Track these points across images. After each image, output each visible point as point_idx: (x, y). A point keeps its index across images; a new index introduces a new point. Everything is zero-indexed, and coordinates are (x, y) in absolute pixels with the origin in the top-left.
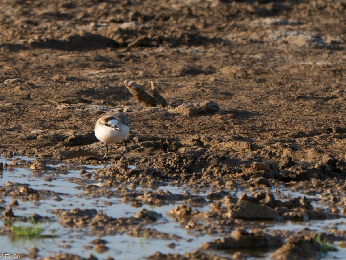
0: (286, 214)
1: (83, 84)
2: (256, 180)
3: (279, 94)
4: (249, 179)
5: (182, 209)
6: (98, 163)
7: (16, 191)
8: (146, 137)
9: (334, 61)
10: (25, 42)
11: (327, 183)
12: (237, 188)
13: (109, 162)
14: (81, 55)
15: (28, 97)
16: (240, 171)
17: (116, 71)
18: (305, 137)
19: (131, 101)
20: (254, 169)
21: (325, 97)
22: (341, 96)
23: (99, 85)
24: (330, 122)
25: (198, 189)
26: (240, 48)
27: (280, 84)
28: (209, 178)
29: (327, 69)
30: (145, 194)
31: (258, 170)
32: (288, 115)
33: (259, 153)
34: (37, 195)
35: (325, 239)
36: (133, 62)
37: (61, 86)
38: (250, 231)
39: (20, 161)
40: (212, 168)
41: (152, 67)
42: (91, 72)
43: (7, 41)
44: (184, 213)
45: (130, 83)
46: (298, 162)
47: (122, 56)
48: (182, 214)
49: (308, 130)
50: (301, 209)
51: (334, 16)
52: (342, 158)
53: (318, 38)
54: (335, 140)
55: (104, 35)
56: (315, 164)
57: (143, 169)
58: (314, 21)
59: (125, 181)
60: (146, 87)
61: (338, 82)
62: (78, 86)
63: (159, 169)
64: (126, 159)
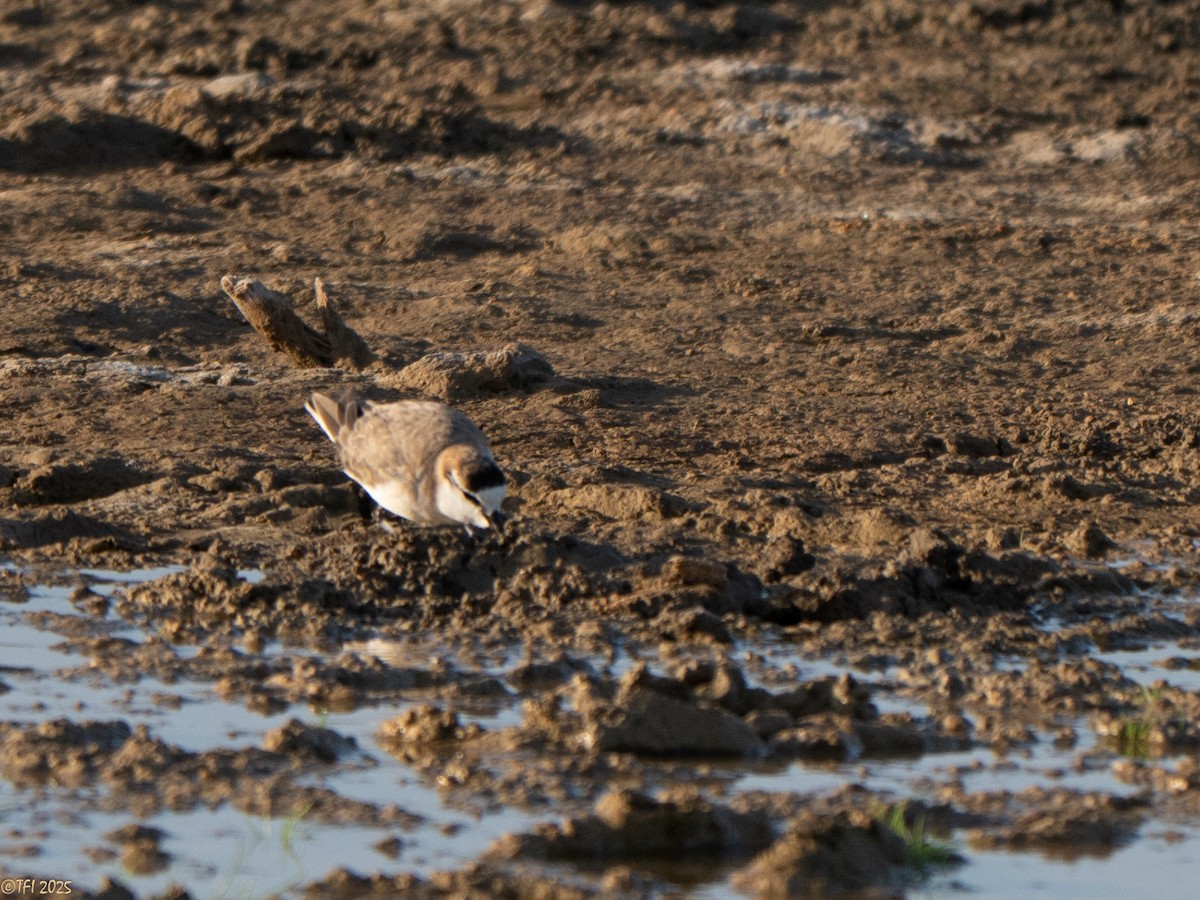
0: (784, 736)
1: (80, 287)
2: (682, 620)
3: (758, 321)
4: (655, 615)
5: (426, 722)
6: (131, 562)
8: (297, 471)
9: (949, 205)
11: (926, 629)
12: (614, 645)
13: (171, 558)
14: (70, 188)
16: (626, 589)
17: (194, 243)
18: (848, 469)
20: (672, 580)
21: (917, 330)
22: (973, 326)
23: (135, 293)
24: (936, 419)
25: (481, 651)
26: (622, 161)
27: (763, 285)
28: (519, 611)
29: (922, 233)
30: (297, 669)
31: (687, 583)
32: (789, 394)
33: (691, 524)
35: (920, 823)
36: (252, 212)
38: (661, 796)
40: (529, 577)
41: (319, 230)
42: (107, 247)
44: (432, 733)
45: (244, 283)
46: (827, 556)
47: (214, 192)
48: (427, 739)
49: (859, 445)
50: (837, 719)
51: (947, 51)
52: (977, 541)
53: (891, 127)
54: (953, 479)
55: (149, 118)
56: (884, 562)
57: (290, 583)
58: (880, 68)
59: (227, 623)
60: (298, 298)
61: (961, 278)
62: (63, 297)
63: (343, 583)
64: (231, 549)
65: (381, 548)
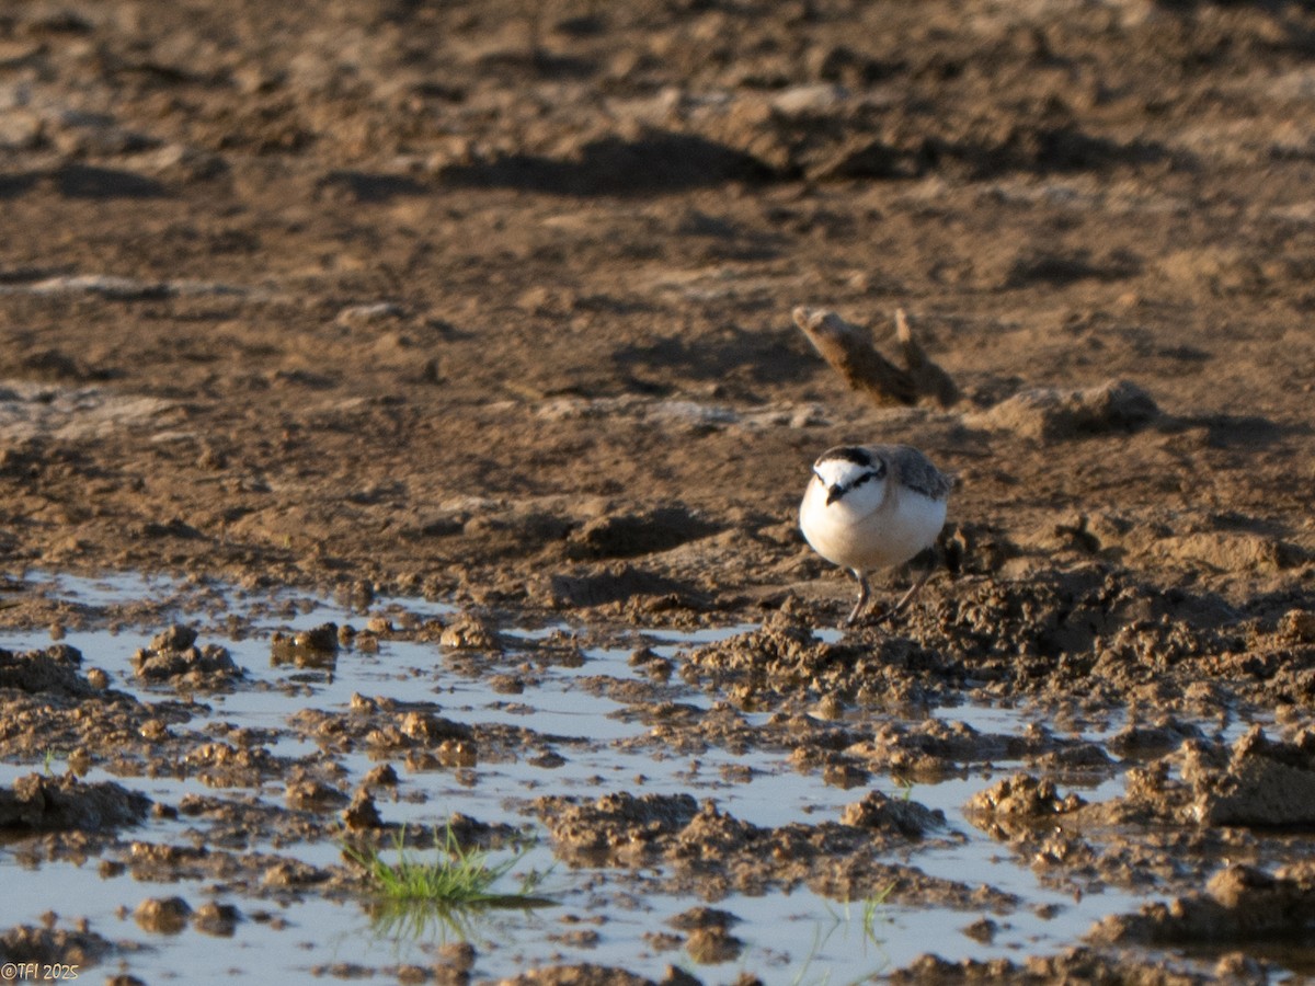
1: (639, 321)
2: (1300, 681)
4: (1271, 676)
5: (1020, 793)
6: (696, 621)
7: (388, 730)
10: (416, 168)
12: (1226, 708)
13: (740, 616)
14: (628, 213)
15: (431, 375)
16: (1238, 647)
17: (765, 271)
19: (820, 385)
20: (1289, 636)
23: (700, 327)
25: (1079, 715)
26: (1232, 180)
28: (1121, 673)
30: (879, 738)
31: (1306, 640)
33: (1309, 575)
34: (465, 743)
36: (829, 237)
37: (555, 330)
38: (1278, 873)
39: (401, 615)
40: (1132, 634)
41: (901, 257)
42: (668, 277)
43: (350, 161)
44: (1027, 805)
45: (818, 315)
47: (785, 216)
48: (1021, 811)
55: (714, 136)
57: (871, 643)
59: (801, 687)
60: (877, 331)
62: (621, 332)
63: (928, 643)
64: (806, 606)
65: (970, 604)
